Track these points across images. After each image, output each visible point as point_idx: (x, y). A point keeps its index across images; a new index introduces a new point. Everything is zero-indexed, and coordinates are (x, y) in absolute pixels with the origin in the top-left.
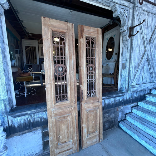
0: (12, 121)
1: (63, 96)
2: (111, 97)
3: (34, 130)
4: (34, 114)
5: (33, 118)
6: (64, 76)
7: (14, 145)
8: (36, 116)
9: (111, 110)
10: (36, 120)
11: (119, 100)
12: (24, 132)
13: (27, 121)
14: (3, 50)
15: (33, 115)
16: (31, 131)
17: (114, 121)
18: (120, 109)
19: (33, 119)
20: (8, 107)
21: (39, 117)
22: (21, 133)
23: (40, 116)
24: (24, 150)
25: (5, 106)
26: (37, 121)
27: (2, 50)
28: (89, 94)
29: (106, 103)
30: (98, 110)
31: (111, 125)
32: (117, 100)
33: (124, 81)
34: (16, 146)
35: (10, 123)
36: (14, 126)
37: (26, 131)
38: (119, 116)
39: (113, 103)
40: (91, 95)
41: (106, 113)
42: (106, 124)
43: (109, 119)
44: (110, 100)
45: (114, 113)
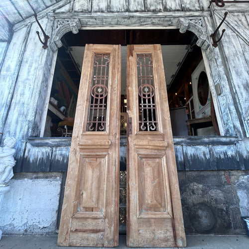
0: (29, 151)
1: (99, 125)
2: (199, 141)
3: (51, 177)
4: (56, 146)
5: (54, 153)
6: (103, 97)
7: (20, 195)
8: (57, 152)
9: (208, 177)
10: (56, 158)
11: (225, 153)
12: (38, 176)
13: (45, 157)
14: (46, 75)
15: (54, 149)
16: (47, 178)
17: (227, 212)
18: (238, 179)
19: (53, 156)
20: (30, 130)
21: (61, 155)
22: (35, 176)
23: (64, 152)
24: (29, 210)
25: (28, 129)
26: (58, 160)
28: (143, 127)
29: (189, 155)
30: (164, 157)
31: (219, 221)
33: (227, 114)
34: (21, 197)
35: (26, 154)
36: (29, 159)
37: (41, 175)
38: (239, 200)
39: (208, 156)
40: (149, 129)
41: (195, 180)
42: (200, 212)
43: (206, 200)
44: (197, 150)
45: (220, 186)
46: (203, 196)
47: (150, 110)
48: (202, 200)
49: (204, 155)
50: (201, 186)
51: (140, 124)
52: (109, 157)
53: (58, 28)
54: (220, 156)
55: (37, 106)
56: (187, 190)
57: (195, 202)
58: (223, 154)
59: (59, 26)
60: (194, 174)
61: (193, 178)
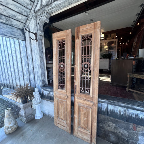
0: (43, 91)
2: (117, 104)
3: (52, 101)
4: (51, 91)
6: (64, 71)
7: (45, 104)
8: (51, 93)
9: (120, 122)
10: (52, 96)
11: (137, 115)
13: (48, 95)
16: (50, 101)
17: (127, 141)
18: (142, 131)
22: (47, 100)
27: (40, 56)
31: (121, 142)
32: (130, 113)
37: (49, 100)
38: (138, 140)
39: (122, 113)
40: (85, 92)
41: (111, 121)
42: (111, 135)
43: (116, 132)
44: (115, 108)
45: (127, 129)
46: (114, 129)
47: (87, 81)
48: (113, 131)
49: (120, 111)
50: (114, 125)
51: (81, 89)
52: (67, 103)
53: (39, 24)
54: (132, 115)
55: (41, 73)
56: (106, 124)
57: (109, 130)
58: (135, 115)
59: (39, 22)
60: (111, 118)
61: (110, 120)
